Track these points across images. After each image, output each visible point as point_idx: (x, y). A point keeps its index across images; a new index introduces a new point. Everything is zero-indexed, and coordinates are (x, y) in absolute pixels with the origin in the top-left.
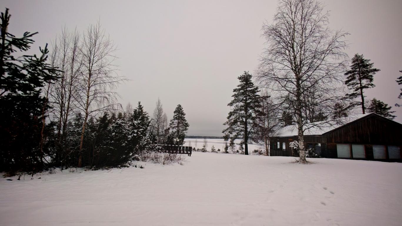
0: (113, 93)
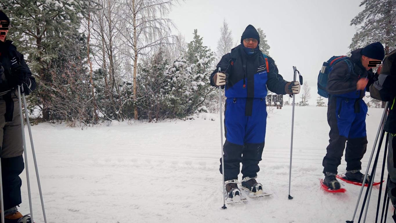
0: (166, 20)
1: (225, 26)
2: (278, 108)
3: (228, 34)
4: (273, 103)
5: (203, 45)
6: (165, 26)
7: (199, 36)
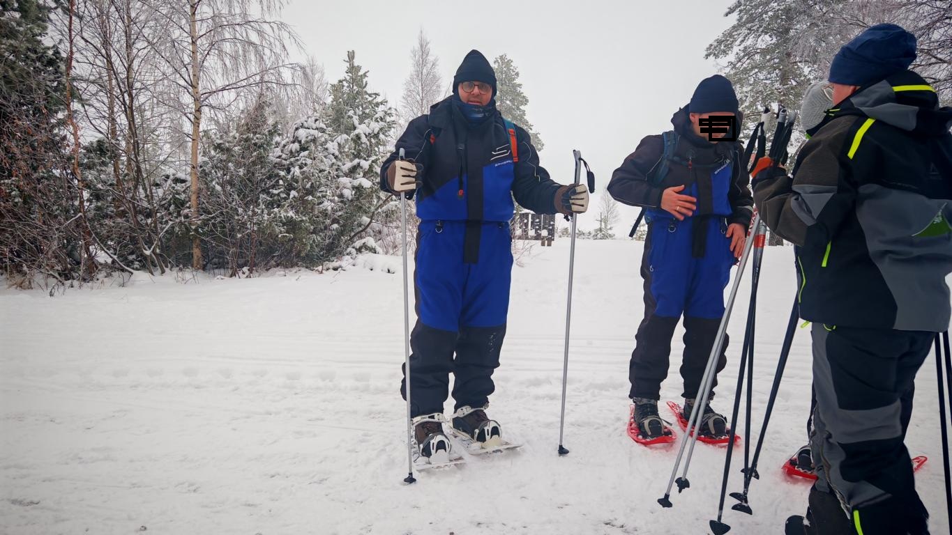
0: (275, 26)
1: (422, 46)
2: (543, 244)
3: (429, 66)
4: (532, 233)
5: (369, 89)
6: (272, 40)
7: (359, 68)
